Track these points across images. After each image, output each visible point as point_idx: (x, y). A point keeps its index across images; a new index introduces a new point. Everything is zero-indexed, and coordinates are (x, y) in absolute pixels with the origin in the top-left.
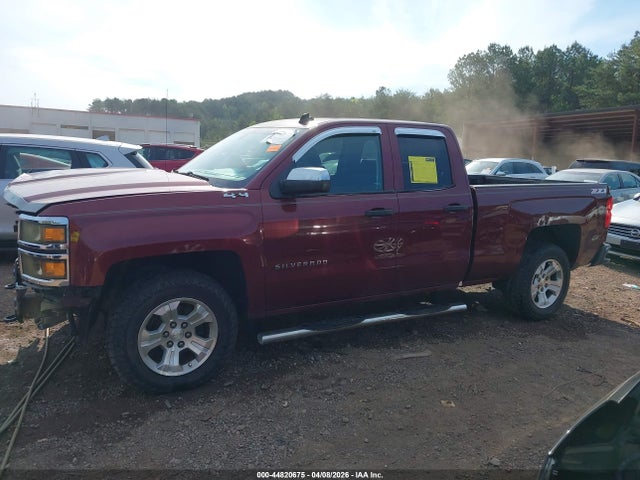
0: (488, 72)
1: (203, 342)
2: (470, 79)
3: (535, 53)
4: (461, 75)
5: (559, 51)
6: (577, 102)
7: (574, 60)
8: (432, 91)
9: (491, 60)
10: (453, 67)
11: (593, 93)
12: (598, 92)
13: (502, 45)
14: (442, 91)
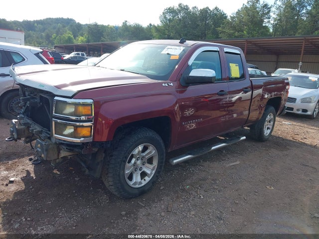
0: (178, 17)
1: (151, 166)
2: (170, 20)
3: (199, 10)
4: (165, 17)
5: (210, 10)
6: (218, 35)
7: (216, 15)
8: (151, 25)
9: (180, 12)
10: (162, 14)
11: (225, 32)
12: (227, 31)
13: (185, 5)
14: (156, 25)
